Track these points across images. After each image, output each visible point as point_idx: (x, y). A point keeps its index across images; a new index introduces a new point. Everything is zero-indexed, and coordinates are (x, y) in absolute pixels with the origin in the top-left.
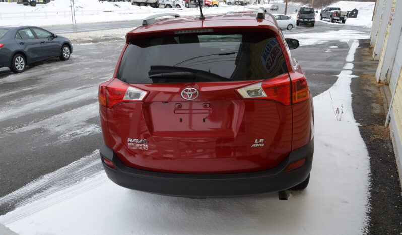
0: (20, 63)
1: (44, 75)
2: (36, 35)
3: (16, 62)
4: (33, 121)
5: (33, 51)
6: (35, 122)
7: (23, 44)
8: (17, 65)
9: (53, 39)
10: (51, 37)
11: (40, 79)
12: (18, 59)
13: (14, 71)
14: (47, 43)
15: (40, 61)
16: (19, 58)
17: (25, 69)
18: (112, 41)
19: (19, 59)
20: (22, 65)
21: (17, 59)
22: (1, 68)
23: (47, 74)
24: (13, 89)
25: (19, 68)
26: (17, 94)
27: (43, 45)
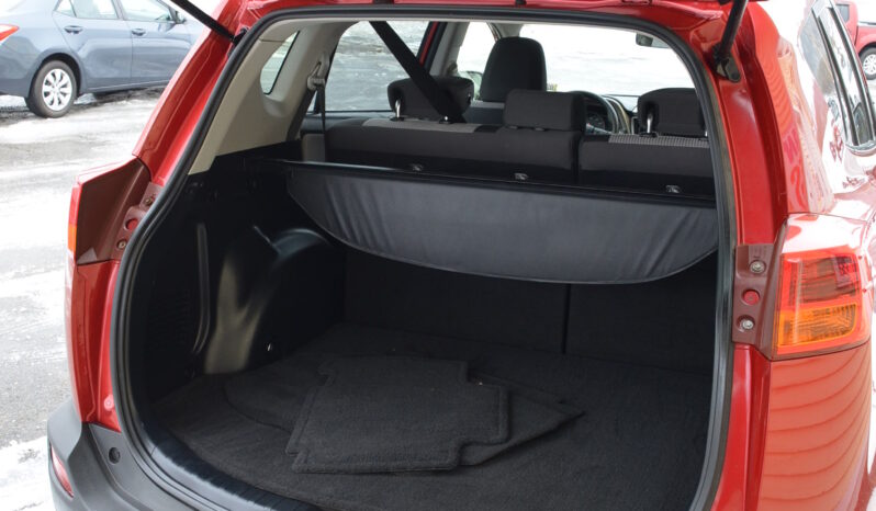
0: (57, 88)
1: (118, 132)
2: (122, 10)
3: (48, 83)
4: (12, 273)
5: (106, 56)
6: (18, 276)
7: (76, 32)
8: (47, 94)
9: (172, 26)
10: (168, 19)
11: (102, 144)
12: (53, 75)
13: (36, 109)
14: (151, 36)
15: (125, 91)
16: (58, 72)
17: (73, 109)
18: (371, 54)
19: (58, 77)
20: (65, 94)
21: (49, 77)
22: (3, 97)
23: (128, 131)
24: (12, 163)
25: (52, 102)
26: (12, 182)
27: (138, 42)
